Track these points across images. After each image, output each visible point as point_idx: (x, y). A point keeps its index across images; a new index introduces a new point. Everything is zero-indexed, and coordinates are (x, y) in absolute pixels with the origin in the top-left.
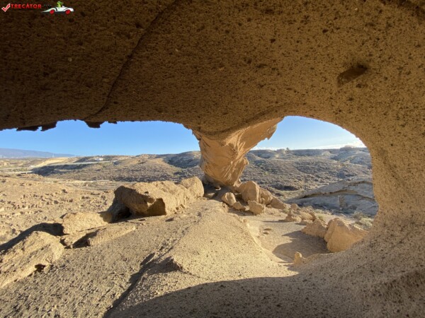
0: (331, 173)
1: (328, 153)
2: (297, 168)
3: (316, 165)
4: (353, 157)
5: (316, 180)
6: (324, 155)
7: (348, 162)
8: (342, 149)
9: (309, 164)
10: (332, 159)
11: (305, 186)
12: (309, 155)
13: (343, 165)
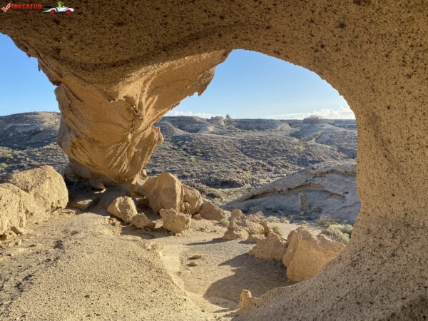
0: (290, 158)
1: (287, 127)
2: (242, 150)
4: (319, 133)
6: (281, 130)
7: (313, 142)
8: (306, 121)
9: (259, 144)
10: (292, 135)
12: (259, 129)
13: (307, 146)
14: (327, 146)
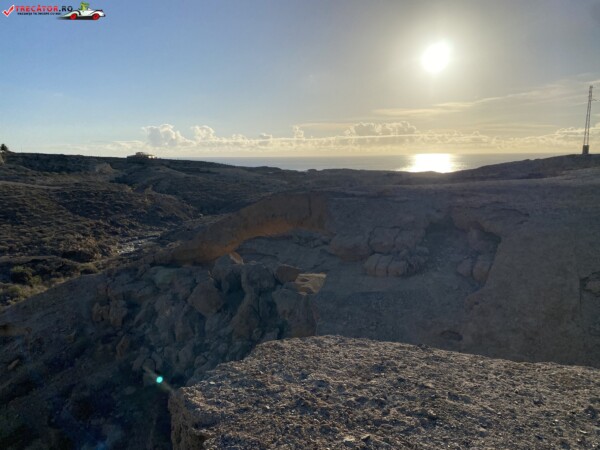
0: (137, 215)
1: (108, 168)
3: (104, 199)
4: (155, 178)
5: (115, 233)
6: (101, 172)
10: (119, 180)
11: (101, 247)
14: (170, 196)
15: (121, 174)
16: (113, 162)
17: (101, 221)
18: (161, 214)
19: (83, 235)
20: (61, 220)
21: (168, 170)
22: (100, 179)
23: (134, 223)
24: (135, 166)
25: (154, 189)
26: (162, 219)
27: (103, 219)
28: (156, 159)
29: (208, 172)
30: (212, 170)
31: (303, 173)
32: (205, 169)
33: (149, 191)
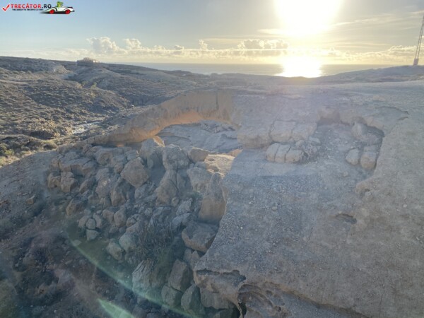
14: (110, 91)
15: (72, 73)
16: (67, 65)
17: (59, 109)
18: (103, 105)
19: (46, 119)
20: (28, 108)
21: (107, 71)
22: (57, 77)
23: (83, 111)
24: (83, 68)
25: (97, 86)
26: (104, 108)
27: (60, 108)
28: (99, 63)
29: (137, 74)
30: (140, 72)
31: (207, 76)
32: (135, 71)
33: (94, 87)
